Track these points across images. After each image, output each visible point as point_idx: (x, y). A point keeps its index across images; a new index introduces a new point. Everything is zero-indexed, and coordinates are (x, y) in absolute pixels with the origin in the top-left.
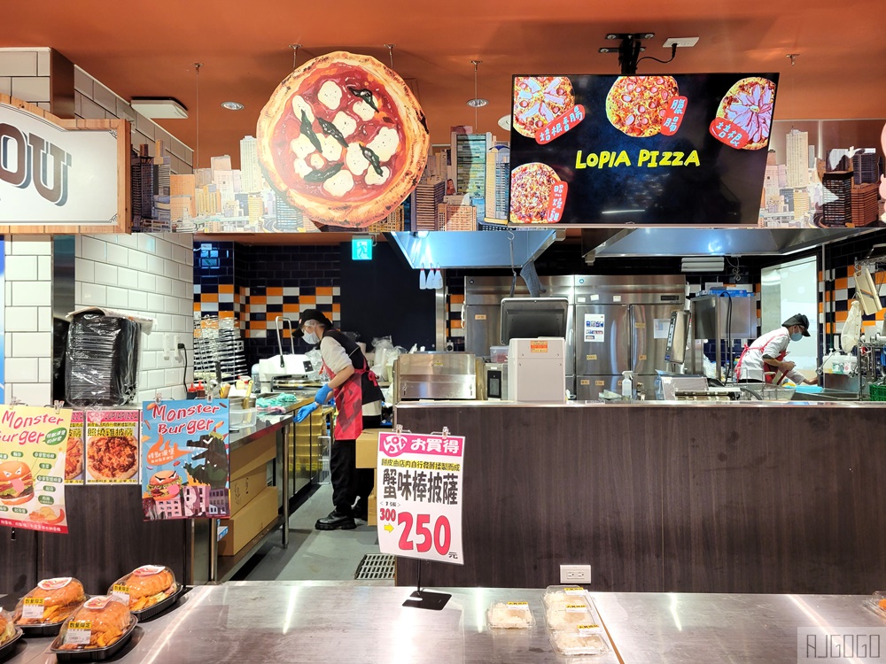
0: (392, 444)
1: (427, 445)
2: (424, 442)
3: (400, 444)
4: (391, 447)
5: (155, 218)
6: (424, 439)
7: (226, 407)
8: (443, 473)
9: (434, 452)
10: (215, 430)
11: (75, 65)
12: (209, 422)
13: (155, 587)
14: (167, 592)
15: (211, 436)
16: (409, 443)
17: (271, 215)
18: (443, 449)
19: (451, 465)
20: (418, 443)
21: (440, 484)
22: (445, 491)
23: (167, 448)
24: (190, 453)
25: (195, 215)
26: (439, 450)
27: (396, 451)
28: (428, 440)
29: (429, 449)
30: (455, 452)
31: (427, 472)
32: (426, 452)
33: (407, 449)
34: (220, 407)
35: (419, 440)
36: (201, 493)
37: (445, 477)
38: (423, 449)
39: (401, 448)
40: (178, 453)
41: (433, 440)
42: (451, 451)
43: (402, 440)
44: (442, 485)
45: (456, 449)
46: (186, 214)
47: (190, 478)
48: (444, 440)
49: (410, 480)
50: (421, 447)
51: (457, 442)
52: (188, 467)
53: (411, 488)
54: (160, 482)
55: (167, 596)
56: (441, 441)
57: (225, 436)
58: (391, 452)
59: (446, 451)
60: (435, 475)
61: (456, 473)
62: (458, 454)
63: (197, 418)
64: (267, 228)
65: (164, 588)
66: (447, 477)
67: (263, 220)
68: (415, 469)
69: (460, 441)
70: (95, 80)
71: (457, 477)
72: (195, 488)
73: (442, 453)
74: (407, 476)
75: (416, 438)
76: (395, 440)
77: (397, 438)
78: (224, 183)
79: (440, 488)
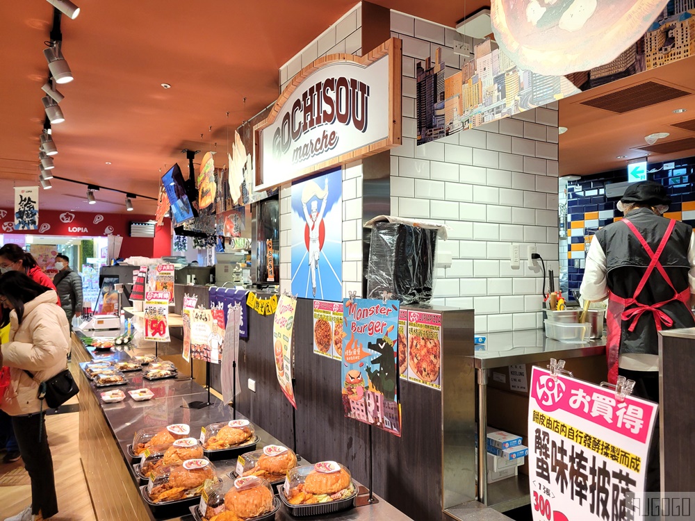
0: (545, 389)
1: (591, 403)
2: (588, 398)
3: (555, 391)
4: (545, 393)
5: (435, 126)
6: (589, 392)
7: (397, 310)
8: (613, 467)
9: (600, 420)
10: (387, 334)
11: (391, 10)
12: (383, 325)
13: (320, 486)
14: (332, 496)
15: (385, 341)
16: (567, 395)
17: (527, 90)
18: (615, 418)
19: (625, 455)
20: (579, 397)
21: (607, 486)
22: (615, 502)
23: (356, 348)
24: (370, 355)
25: (462, 112)
26: (608, 417)
27: (550, 403)
28: (595, 395)
29: (595, 413)
30: (635, 431)
31: (589, 453)
32: (588, 416)
33: (563, 404)
34: (392, 309)
35: (581, 392)
36: (377, 402)
37: (616, 475)
38: (586, 410)
39: (557, 400)
40: (363, 355)
41: (602, 397)
42: (628, 426)
43: (559, 385)
44: (610, 488)
45: (638, 425)
46: (456, 114)
47: (369, 382)
48: (618, 402)
49: (566, 460)
50: (582, 404)
51: (640, 412)
52: (368, 370)
53: (567, 473)
54: (352, 380)
55: (331, 500)
56: (613, 403)
57: (394, 342)
58: (544, 402)
59: (619, 425)
60: (599, 464)
61: (633, 475)
62: (640, 437)
63: (374, 319)
64: (522, 107)
65: (329, 491)
66: (618, 475)
67: (518, 98)
68: (573, 442)
69: (648, 411)
70: (416, 17)
71: (634, 483)
72: (373, 393)
73: (613, 426)
74: (563, 452)
75: (577, 387)
76: (550, 384)
77: (553, 381)
78: (485, 69)
79: (606, 492)
